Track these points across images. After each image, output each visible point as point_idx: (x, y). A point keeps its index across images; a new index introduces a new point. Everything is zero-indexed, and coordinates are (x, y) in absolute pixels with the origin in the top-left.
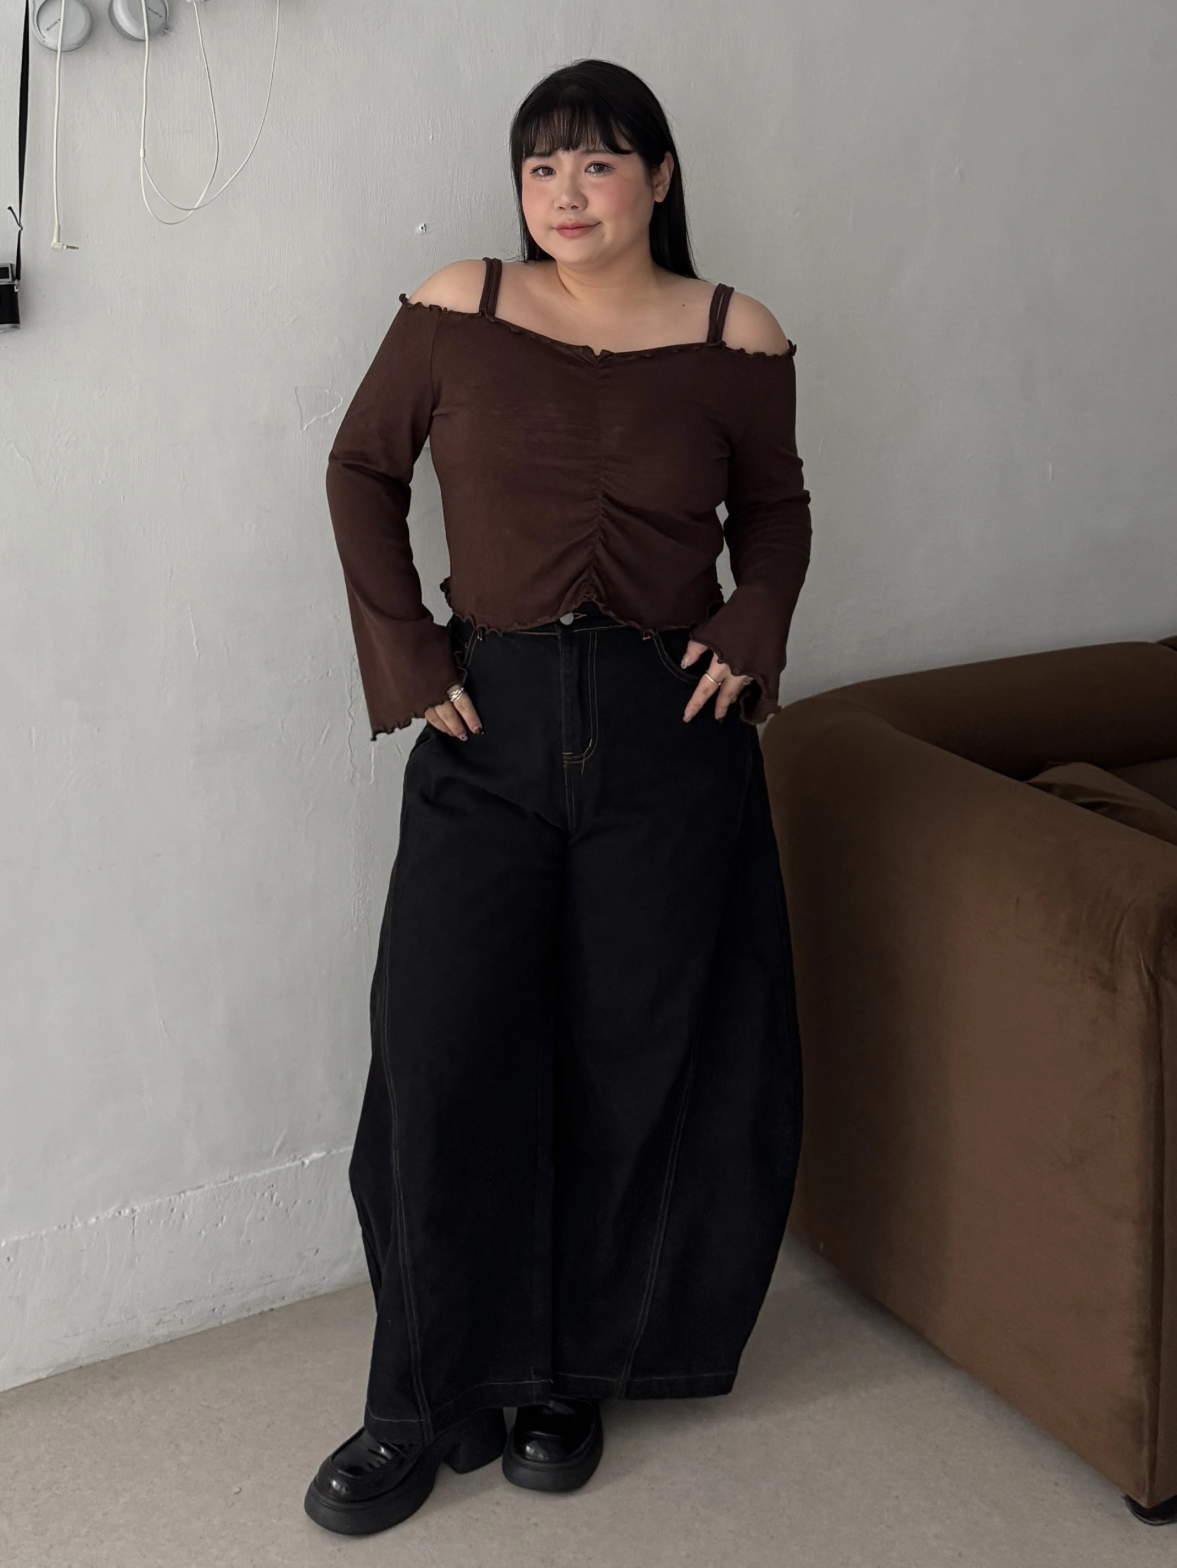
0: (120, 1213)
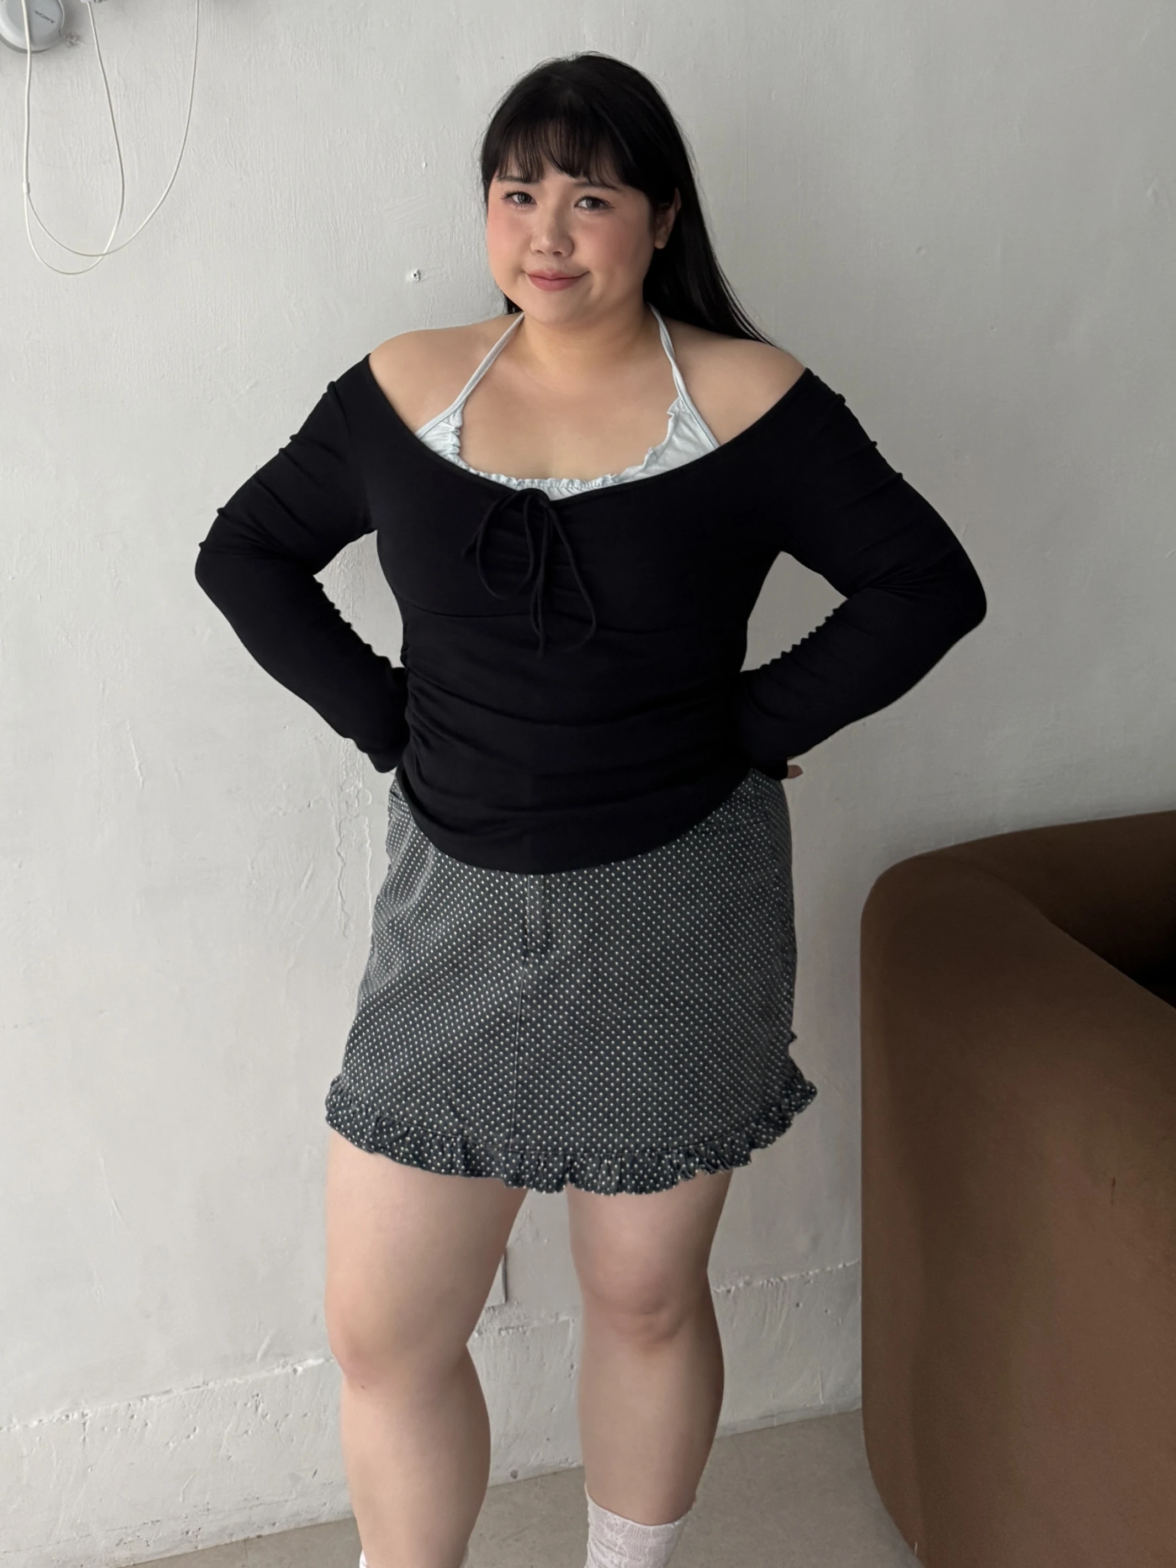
0: (67, 1416)
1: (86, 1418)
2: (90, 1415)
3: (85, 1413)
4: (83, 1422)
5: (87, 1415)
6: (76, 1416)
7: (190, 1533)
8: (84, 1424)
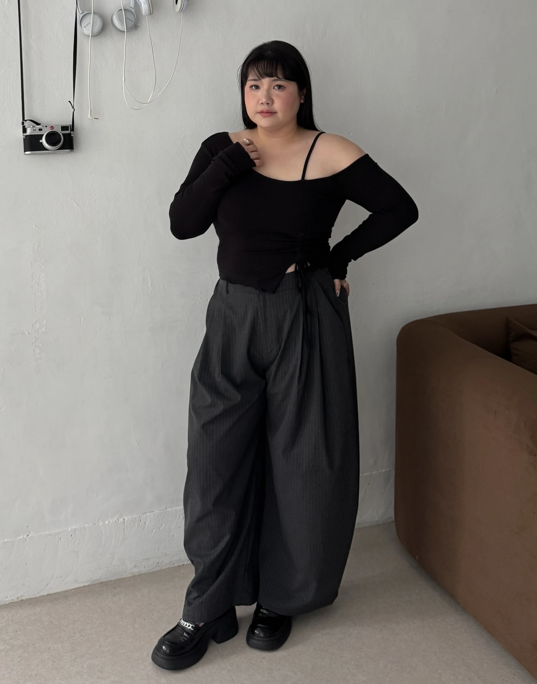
0: (118, 520)
1: (125, 520)
2: (126, 520)
3: (125, 518)
4: (124, 522)
5: (125, 519)
6: (122, 520)
7: (159, 563)
8: (124, 523)
